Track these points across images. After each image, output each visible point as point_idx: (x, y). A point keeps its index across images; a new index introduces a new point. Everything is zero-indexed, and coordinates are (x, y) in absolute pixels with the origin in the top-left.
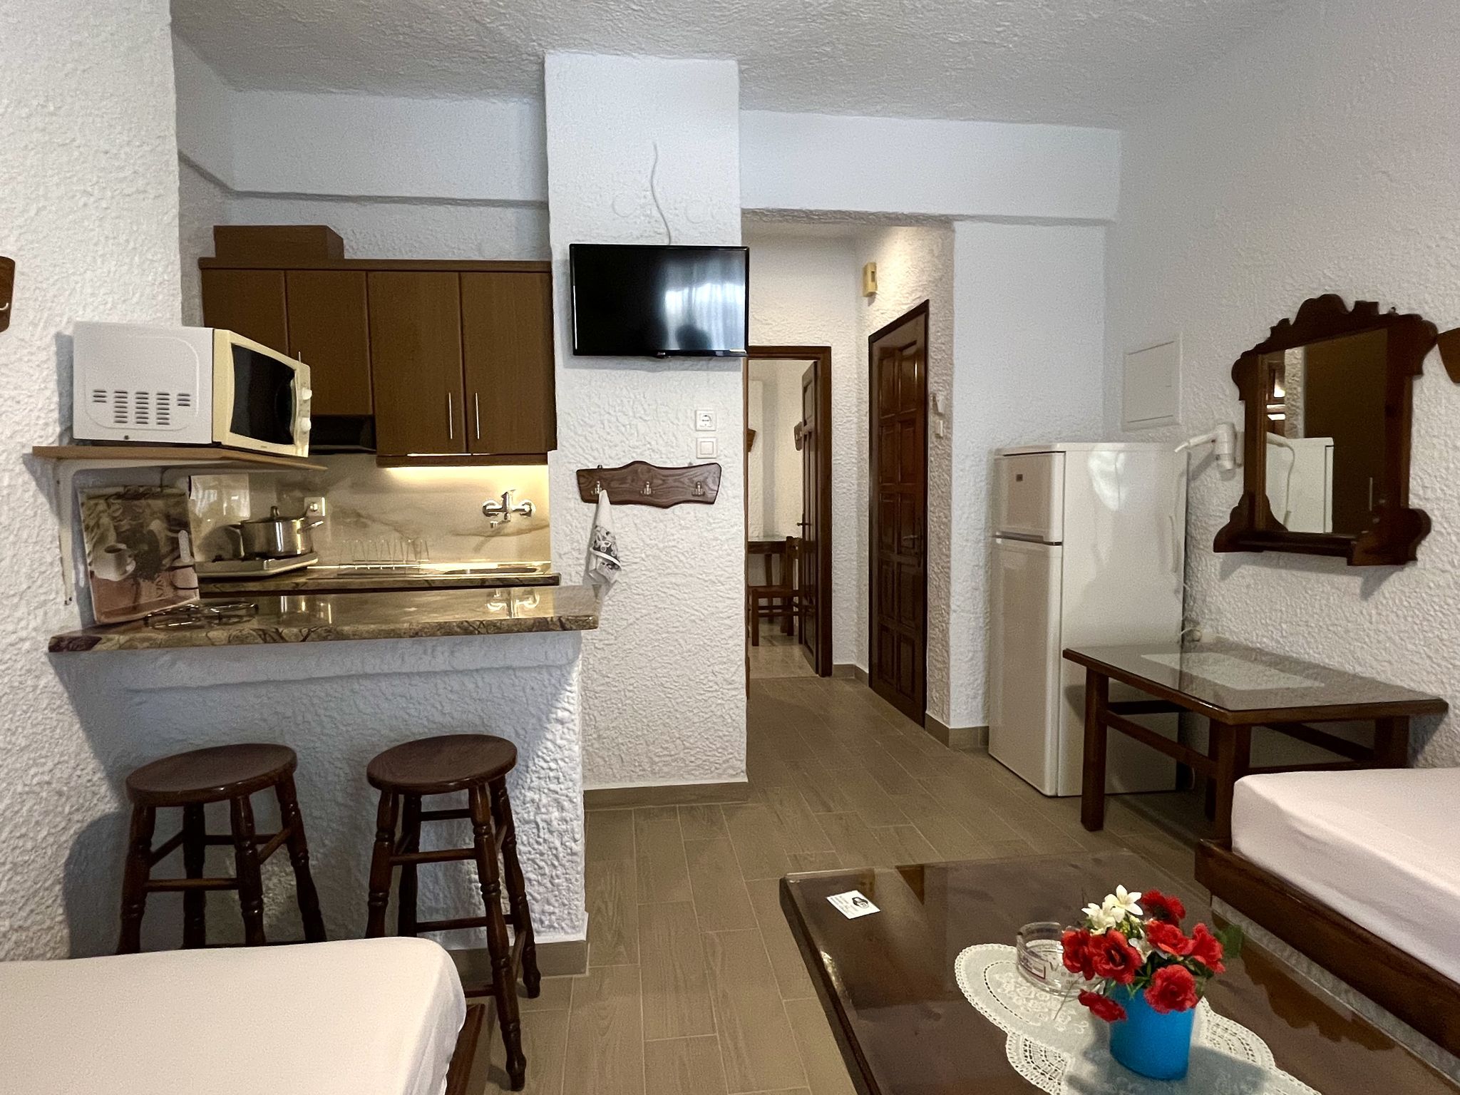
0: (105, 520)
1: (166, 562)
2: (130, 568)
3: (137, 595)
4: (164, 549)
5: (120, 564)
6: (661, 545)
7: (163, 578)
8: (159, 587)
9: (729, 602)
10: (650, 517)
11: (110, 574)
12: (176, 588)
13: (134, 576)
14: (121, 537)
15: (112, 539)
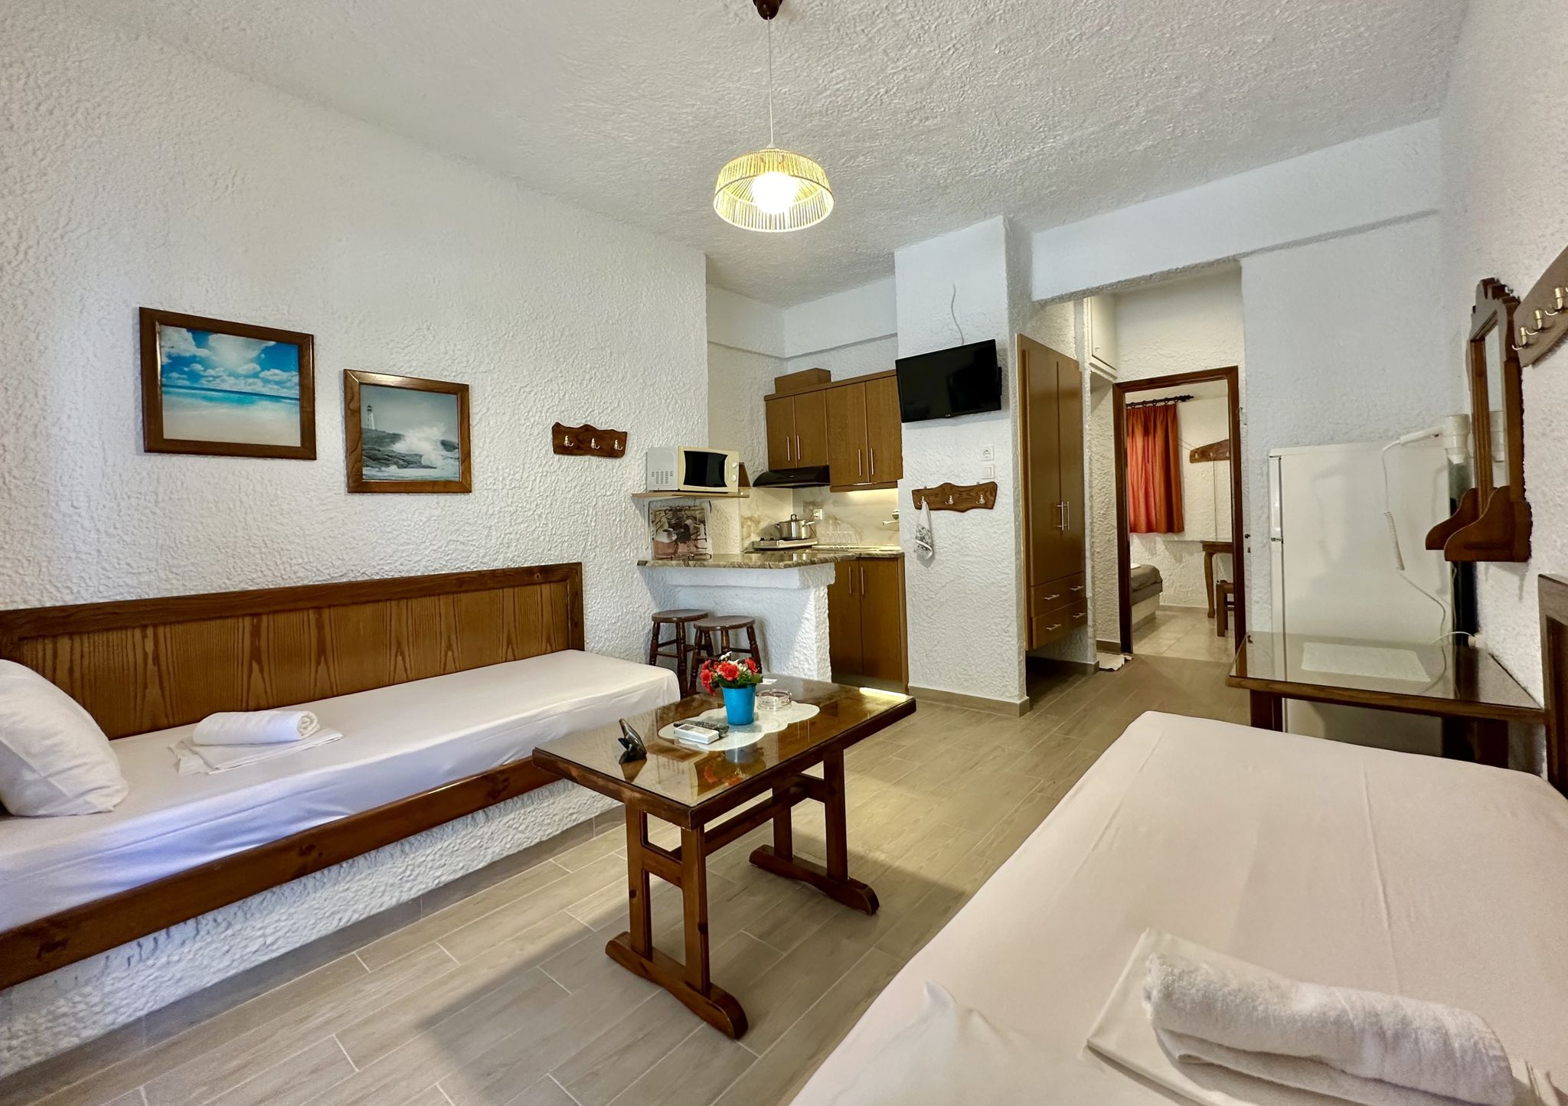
0: (664, 519)
1: (693, 537)
2: (674, 537)
3: (677, 548)
4: (692, 530)
5: (669, 534)
6: (960, 536)
7: (691, 543)
8: (688, 546)
9: (1004, 576)
10: (954, 519)
11: (664, 539)
12: (697, 548)
13: (676, 541)
14: (670, 526)
15: (666, 526)
